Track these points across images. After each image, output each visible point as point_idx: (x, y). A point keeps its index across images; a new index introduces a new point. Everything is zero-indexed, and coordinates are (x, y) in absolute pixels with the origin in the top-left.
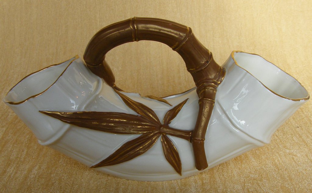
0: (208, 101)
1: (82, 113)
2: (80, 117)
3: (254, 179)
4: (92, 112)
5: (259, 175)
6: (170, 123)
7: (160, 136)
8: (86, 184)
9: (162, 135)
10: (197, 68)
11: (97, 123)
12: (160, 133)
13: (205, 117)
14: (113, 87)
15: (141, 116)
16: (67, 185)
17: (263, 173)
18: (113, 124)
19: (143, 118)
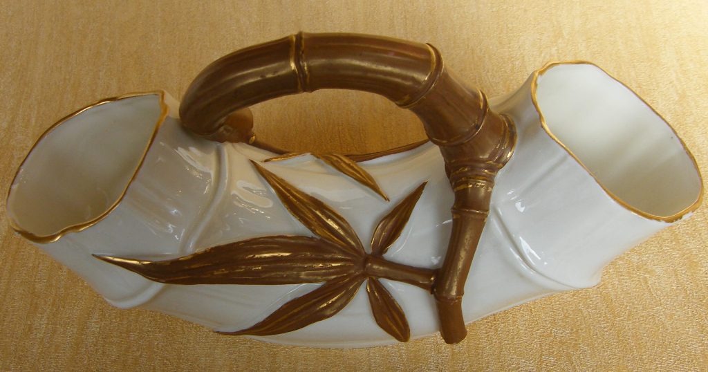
0: (473, 216)
1: (190, 257)
2: (187, 268)
3: (560, 342)
4: (212, 249)
5: (572, 330)
6: (387, 251)
7: (363, 281)
8: (207, 360)
9: (368, 279)
10: (452, 140)
11: (226, 272)
12: (364, 275)
13: (465, 250)
14: (250, 142)
15: (321, 240)
16: (168, 363)
17: (580, 325)
18: (260, 268)
19: (325, 242)
